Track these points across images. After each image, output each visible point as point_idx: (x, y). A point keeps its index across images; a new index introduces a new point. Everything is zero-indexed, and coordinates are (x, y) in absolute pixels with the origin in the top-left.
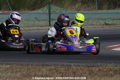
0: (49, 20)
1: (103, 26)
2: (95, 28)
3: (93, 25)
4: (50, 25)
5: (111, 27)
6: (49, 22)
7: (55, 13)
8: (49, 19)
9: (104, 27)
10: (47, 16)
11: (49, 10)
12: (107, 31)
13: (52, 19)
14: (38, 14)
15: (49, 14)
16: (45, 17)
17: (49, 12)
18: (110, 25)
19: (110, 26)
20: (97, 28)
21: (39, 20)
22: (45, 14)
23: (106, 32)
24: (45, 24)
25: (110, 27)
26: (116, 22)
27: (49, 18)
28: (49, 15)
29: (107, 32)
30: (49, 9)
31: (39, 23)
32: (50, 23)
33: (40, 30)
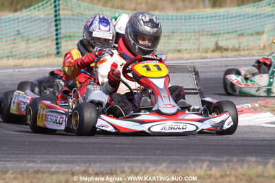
0: (57, 39)
1: (204, 55)
2: (182, 59)
3: (179, 51)
4: (58, 53)
5: (226, 57)
6: (57, 44)
7: (74, 20)
8: (57, 35)
9: (206, 58)
10: (49, 28)
11: (56, 11)
12: (213, 69)
13: (66, 37)
14: (22, 21)
15: (56, 21)
16: (44, 30)
17: (56, 16)
18: (227, 50)
19: (225, 54)
20: (187, 60)
21: (28, 40)
22: (44, 21)
23: (207, 72)
24: (45, 51)
25: (222, 57)
26: (248, 42)
27: (55, 33)
28: (56, 25)
29: (211, 72)
30: (55, 6)
31: (27, 48)
32: (58, 48)
33: (24, 67)
